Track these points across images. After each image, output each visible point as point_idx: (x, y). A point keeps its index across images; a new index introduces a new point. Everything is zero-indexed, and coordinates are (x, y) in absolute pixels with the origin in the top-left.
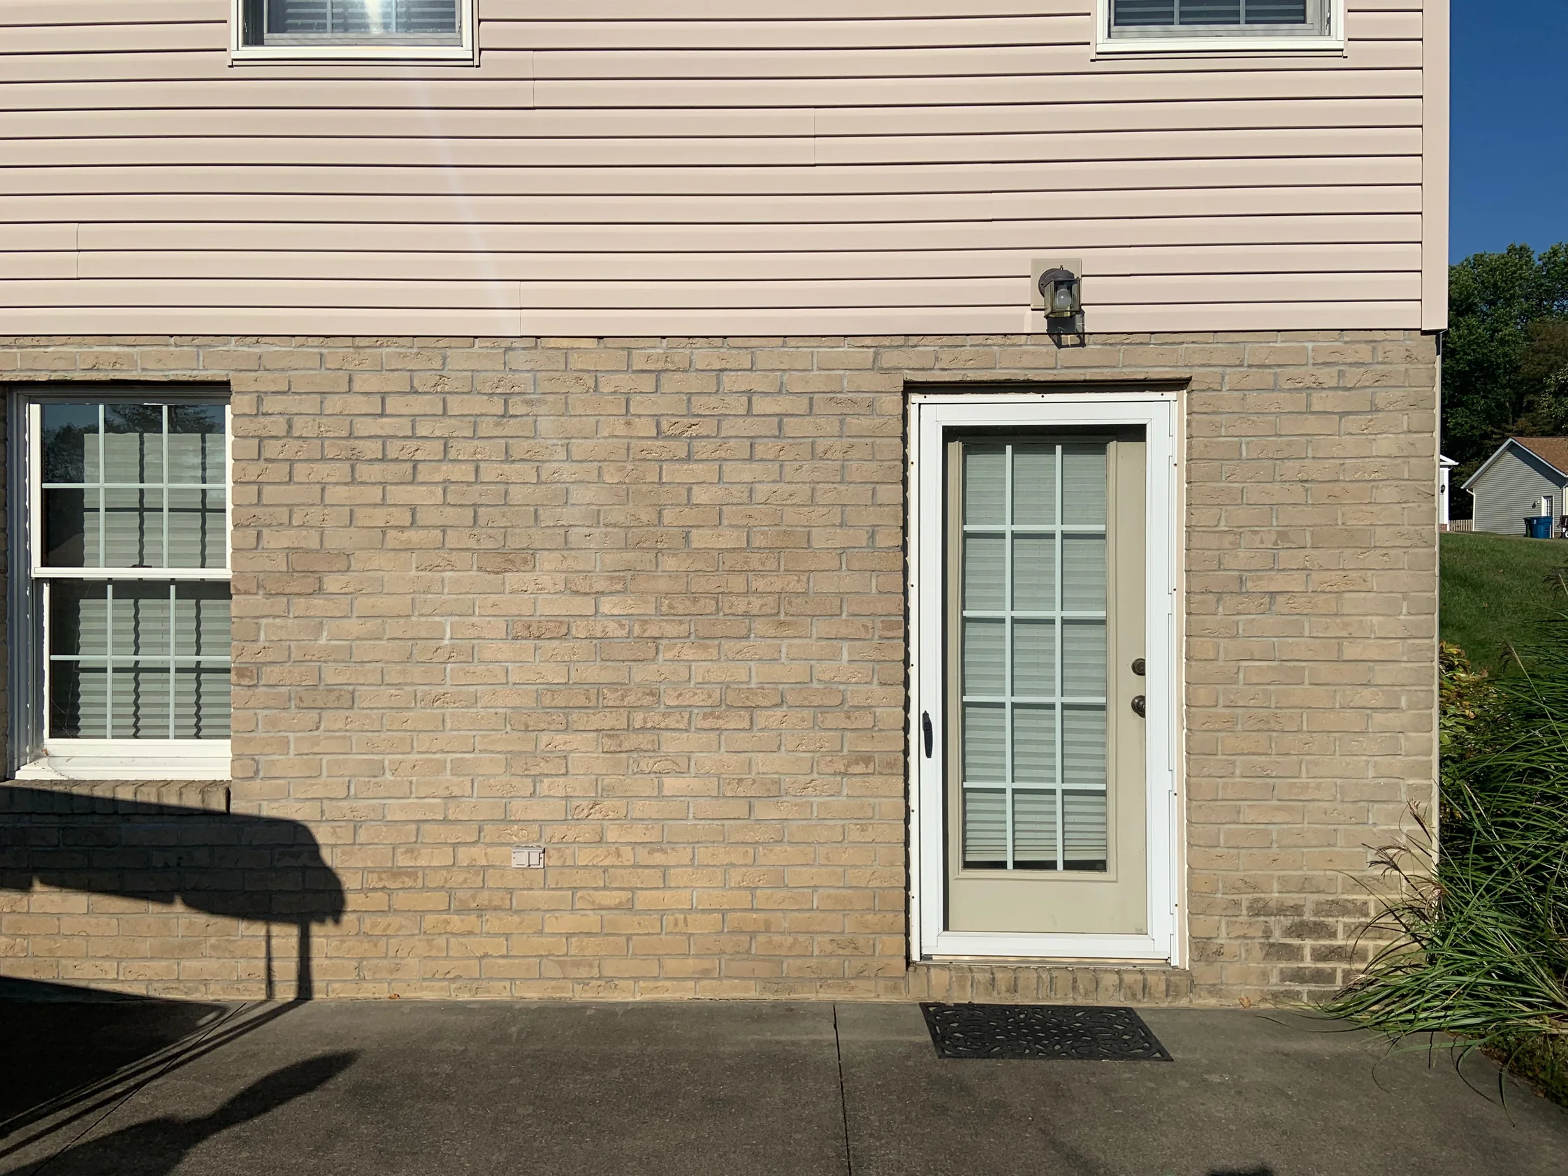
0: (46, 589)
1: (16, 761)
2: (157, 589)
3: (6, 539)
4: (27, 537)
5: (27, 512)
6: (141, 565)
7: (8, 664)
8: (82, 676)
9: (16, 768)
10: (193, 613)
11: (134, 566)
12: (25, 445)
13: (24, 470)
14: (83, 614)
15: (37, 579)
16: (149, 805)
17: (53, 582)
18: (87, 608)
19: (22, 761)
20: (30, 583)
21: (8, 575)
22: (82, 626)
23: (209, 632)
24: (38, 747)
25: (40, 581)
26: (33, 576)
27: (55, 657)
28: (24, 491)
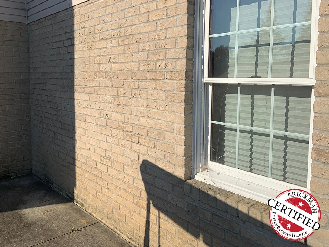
0: (210, 87)
1: (195, 170)
2: (264, 90)
3: (193, 64)
4: (202, 63)
5: (203, 50)
6: (256, 76)
7: (193, 124)
8: (226, 132)
9: (195, 173)
10: (284, 104)
11: (252, 77)
12: (203, 16)
13: (202, 30)
14: (227, 101)
15: (207, 83)
16: (256, 220)
17: (214, 85)
18: (229, 98)
19: (198, 170)
20: (203, 84)
21: (193, 81)
22: (227, 107)
23: (293, 117)
24: (205, 164)
25: (207, 84)
26: (205, 82)
27: (214, 122)
28: (202, 38)
